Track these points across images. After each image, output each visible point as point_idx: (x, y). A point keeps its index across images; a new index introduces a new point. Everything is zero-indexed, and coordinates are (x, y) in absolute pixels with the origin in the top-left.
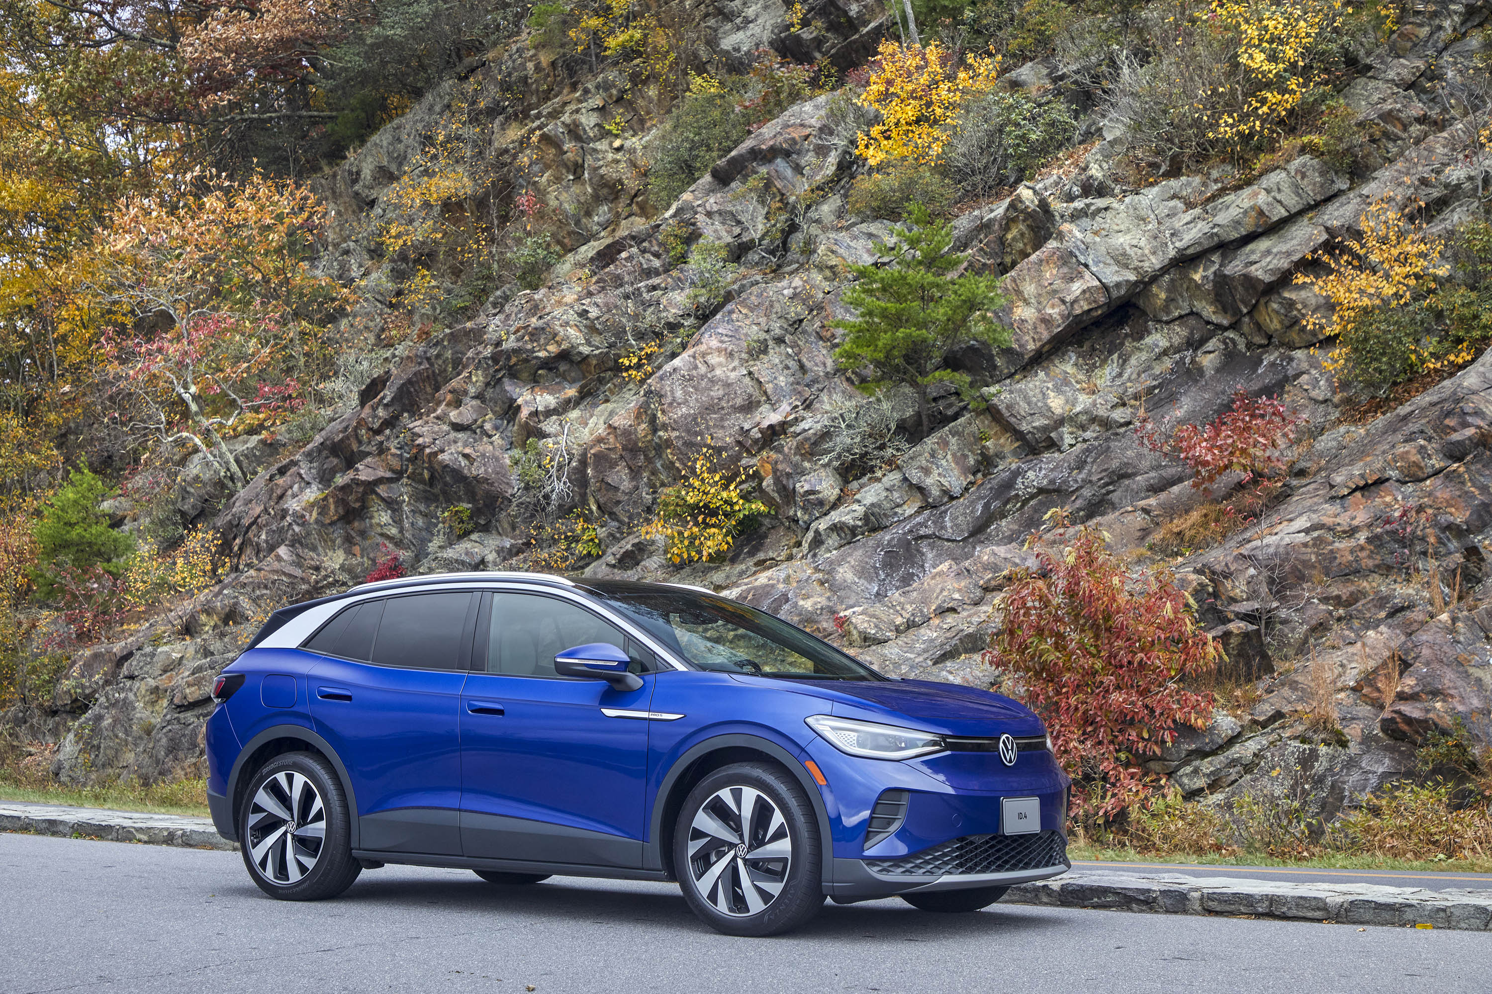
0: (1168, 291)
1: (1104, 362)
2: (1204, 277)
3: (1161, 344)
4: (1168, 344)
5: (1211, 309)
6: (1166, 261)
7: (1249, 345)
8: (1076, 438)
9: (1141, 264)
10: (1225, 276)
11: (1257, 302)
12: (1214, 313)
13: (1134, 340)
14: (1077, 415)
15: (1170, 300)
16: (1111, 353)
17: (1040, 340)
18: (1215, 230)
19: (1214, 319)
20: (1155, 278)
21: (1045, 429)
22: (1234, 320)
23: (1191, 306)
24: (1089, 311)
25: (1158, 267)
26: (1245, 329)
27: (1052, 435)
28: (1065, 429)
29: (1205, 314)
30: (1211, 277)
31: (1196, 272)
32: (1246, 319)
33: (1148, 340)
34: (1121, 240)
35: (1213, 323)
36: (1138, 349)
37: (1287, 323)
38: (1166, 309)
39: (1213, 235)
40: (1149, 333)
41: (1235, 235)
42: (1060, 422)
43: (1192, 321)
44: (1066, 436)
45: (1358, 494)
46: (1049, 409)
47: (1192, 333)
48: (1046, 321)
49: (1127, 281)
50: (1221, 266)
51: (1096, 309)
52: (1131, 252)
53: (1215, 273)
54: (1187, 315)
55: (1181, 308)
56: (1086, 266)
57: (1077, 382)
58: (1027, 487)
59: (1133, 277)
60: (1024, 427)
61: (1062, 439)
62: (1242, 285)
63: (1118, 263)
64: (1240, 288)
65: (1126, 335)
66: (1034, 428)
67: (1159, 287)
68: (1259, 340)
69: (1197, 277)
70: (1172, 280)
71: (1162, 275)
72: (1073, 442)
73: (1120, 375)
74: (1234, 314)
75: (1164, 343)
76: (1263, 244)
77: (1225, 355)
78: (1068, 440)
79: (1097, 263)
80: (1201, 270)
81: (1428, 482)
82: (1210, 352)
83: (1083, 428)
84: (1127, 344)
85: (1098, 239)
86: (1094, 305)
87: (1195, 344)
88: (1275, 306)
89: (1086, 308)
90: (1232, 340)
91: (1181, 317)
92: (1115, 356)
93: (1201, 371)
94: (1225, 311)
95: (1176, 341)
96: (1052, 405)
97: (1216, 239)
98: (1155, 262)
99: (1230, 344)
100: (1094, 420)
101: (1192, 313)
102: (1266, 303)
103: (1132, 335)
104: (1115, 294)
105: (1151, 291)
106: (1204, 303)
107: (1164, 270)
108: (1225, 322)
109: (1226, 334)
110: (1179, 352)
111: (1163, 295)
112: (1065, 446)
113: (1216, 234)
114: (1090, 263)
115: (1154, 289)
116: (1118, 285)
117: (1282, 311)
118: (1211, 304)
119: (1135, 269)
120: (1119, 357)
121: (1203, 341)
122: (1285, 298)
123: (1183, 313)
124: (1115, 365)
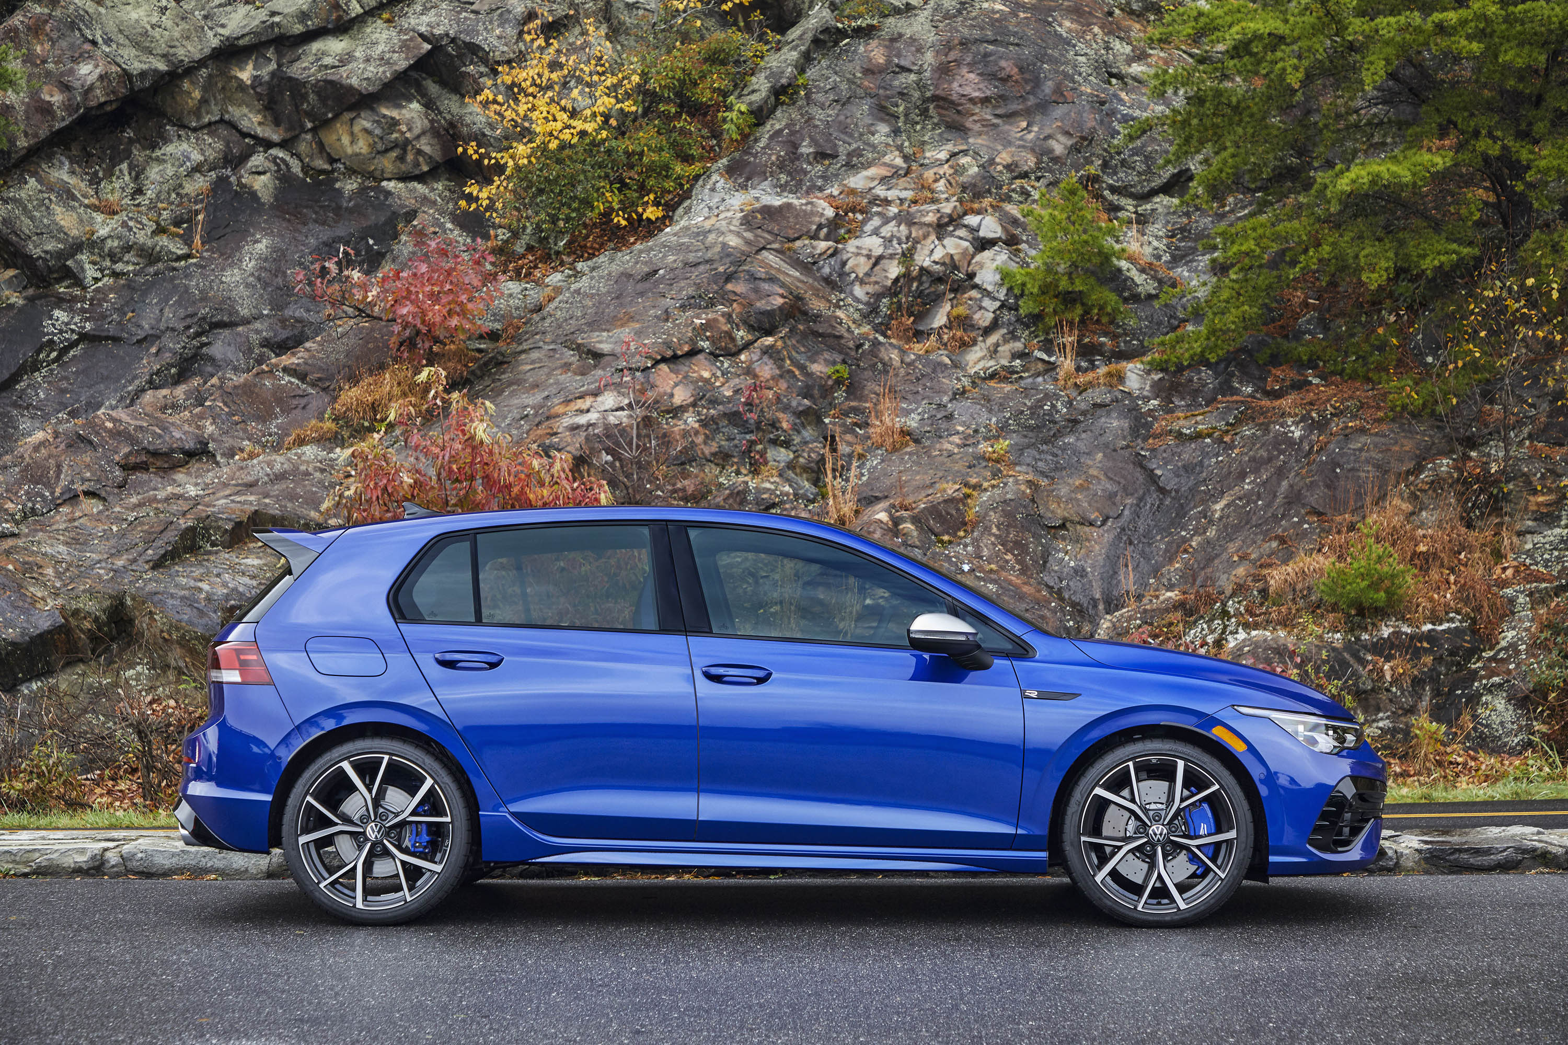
0: (205, 89)
1: (109, 174)
2: (255, 78)
3: (193, 157)
4: (202, 158)
5: (256, 118)
6: (207, 51)
7: (306, 168)
8: (102, 271)
9: (172, 51)
10: (290, 79)
11: (336, 116)
12: (260, 124)
13: (144, 148)
14: (103, 240)
15: (204, 101)
16: (115, 161)
17: (36, 135)
18: (277, 19)
19: (260, 131)
20: (190, 70)
21: (61, 256)
22: (288, 135)
23: (223, 111)
24: (105, 103)
25: (198, 56)
26: (303, 147)
27: (68, 263)
28: (83, 257)
29: (245, 124)
30: (267, 78)
31: (242, 69)
32: (309, 137)
33: (170, 149)
34: (134, 15)
35: (254, 137)
36: (157, 159)
37: (380, 147)
38: (197, 113)
39: (273, 25)
40: (167, 141)
41: (298, 28)
42: (77, 247)
43: (223, 131)
44: (87, 266)
45: (664, 367)
46: (61, 229)
47: (227, 145)
48: (46, 109)
49: (156, 71)
50: (280, 65)
51: (111, 102)
52: (156, 33)
53: (273, 74)
54: (216, 122)
55: (212, 114)
56: (94, 43)
57: (85, 196)
58: (61, 332)
59: (162, 66)
60: (34, 251)
61: (83, 270)
62: (318, 94)
63: (137, 45)
64: (312, 96)
65: (131, 141)
66: (46, 252)
67: (192, 83)
68: (321, 163)
69: (245, 75)
70: (210, 76)
71: (197, 69)
72: (100, 276)
73: (139, 191)
74: (291, 128)
75: (196, 157)
76: (335, 46)
77: (277, 178)
78: (90, 272)
79: (108, 41)
80: (250, 66)
81: (743, 357)
82: (259, 173)
83: (114, 257)
84: (135, 152)
85: (102, 10)
86: (112, 97)
87: (235, 160)
88: (367, 125)
89: (102, 100)
90: (282, 160)
91: (210, 124)
92: (124, 166)
93: (253, 195)
94: (277, 122)
95: (211, 155)
96: (62, 223)
97: (276, 30)
98: (190, 51)
99: (283, 167)
100: (128, 248)
101: (222, 121)
102: (352, 120)
103: (138, 141)
104: (138, 84)
105: (179, 87)
106: (245, 110)
107: (202, 63)
108: (276, 138)
109: (273, 151)
110: (214, 169)
111: (197, 94)
112: (88, 280)
113: (278, 24)
114: (100, 41)
115: (186, 85)
116: (143, 74)
117: (378, 132)
118: (259, 112)
119: (164, 56)
120: (131, 168)
121: (245, 157)
122: (384, 116)
123: (213, 119)
124: (127, 178)
